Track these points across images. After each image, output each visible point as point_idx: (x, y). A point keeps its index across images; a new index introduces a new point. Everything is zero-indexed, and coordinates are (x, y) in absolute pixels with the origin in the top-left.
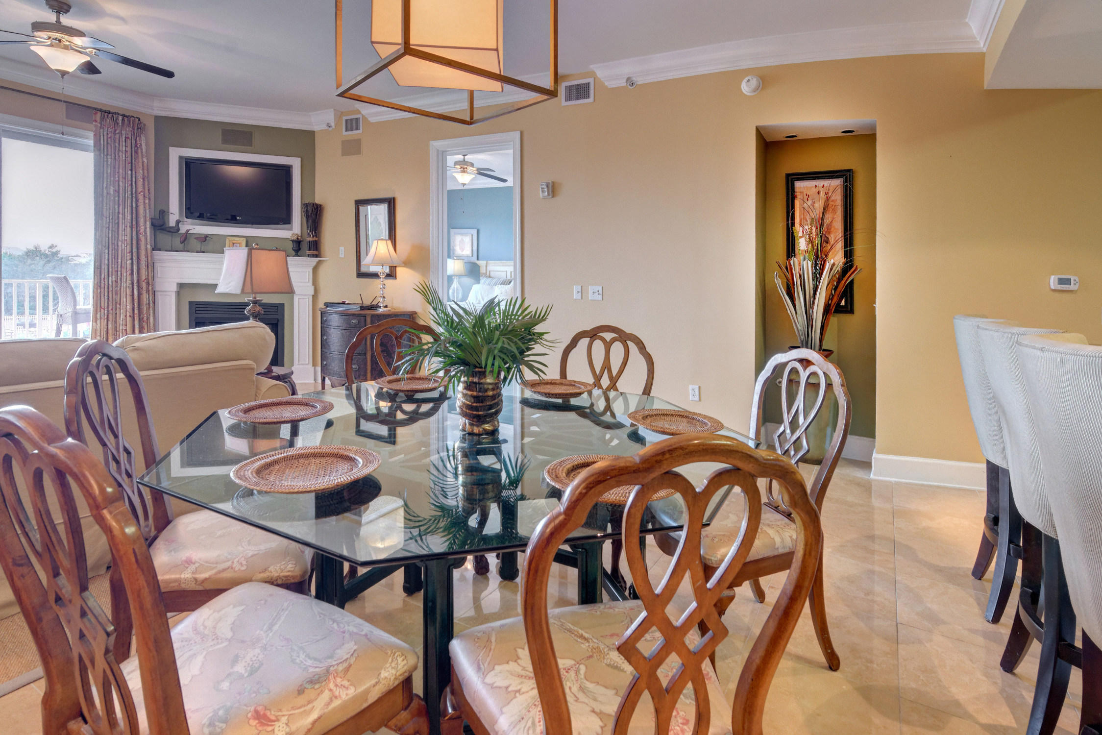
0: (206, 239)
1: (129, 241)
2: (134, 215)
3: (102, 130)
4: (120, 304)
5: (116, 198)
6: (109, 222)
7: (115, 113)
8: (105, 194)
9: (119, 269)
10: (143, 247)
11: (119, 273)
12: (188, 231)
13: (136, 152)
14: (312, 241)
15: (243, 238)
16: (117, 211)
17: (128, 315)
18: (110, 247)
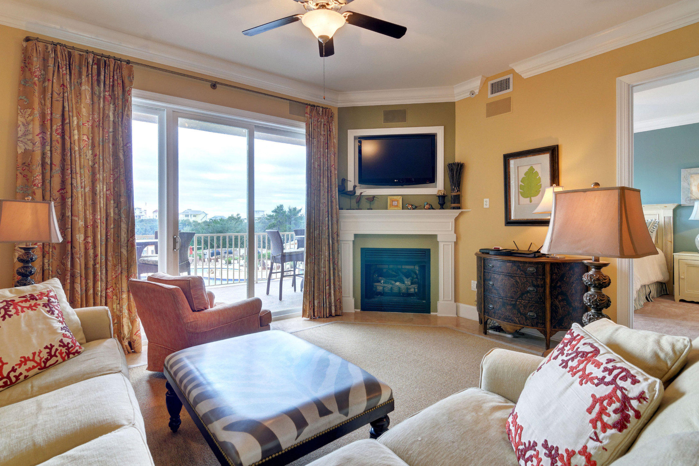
0: (374, 199)
1: (326, 203)
2: (329, 183)
3: (310, 120)
4: (321, 252)
5: (319, 171)
6: (315, 189)
7: (317, 106)
8: (312, 168)
9: (321, 225)
10: (334, 208)
11: (321, 228)
12: (361, 193)
13: (330, 136)
14: (456, 195)
15: (400, 197)
16: (319, 181)
17: (326, 260)
18: (316, 208)
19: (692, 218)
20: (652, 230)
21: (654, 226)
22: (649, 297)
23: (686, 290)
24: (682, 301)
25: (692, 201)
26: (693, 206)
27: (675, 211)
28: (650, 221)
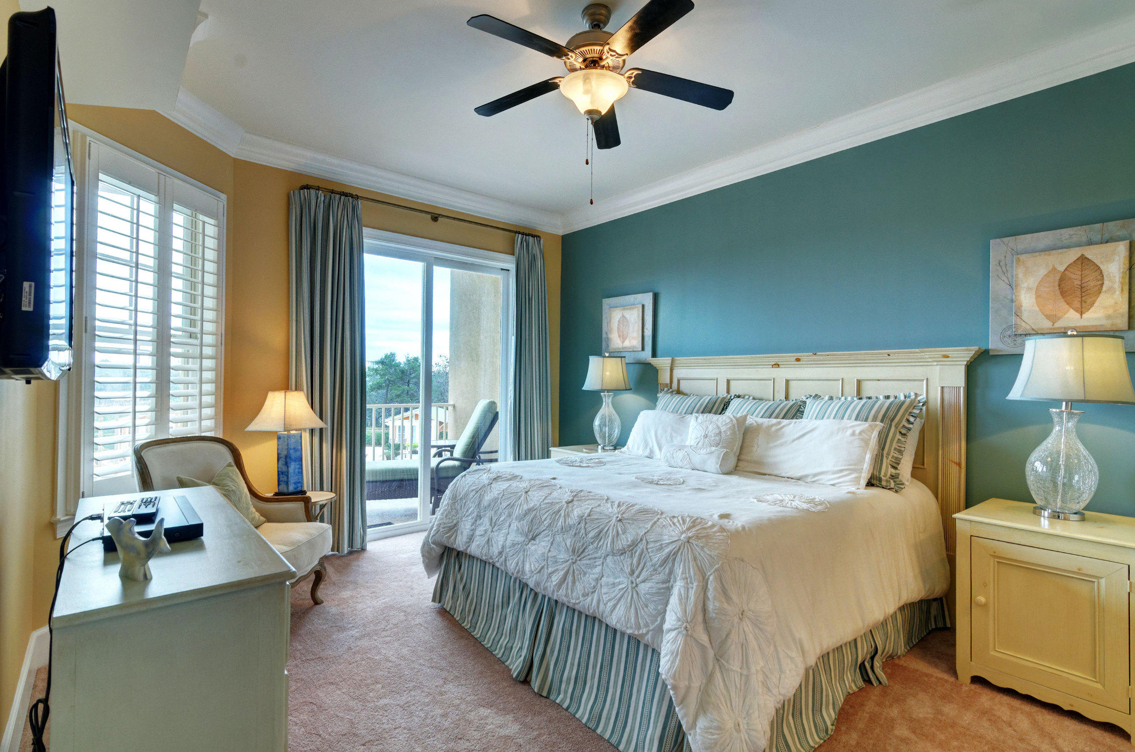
19: (1016, 393)
20: (904, 426)
21: (911, 414)
22: (872, 667)
23: (991, 645)
24: (977, 680)
25: (1019, 340)
26: (1020, 356)
27: (971, 369)
28: (902, 398)
